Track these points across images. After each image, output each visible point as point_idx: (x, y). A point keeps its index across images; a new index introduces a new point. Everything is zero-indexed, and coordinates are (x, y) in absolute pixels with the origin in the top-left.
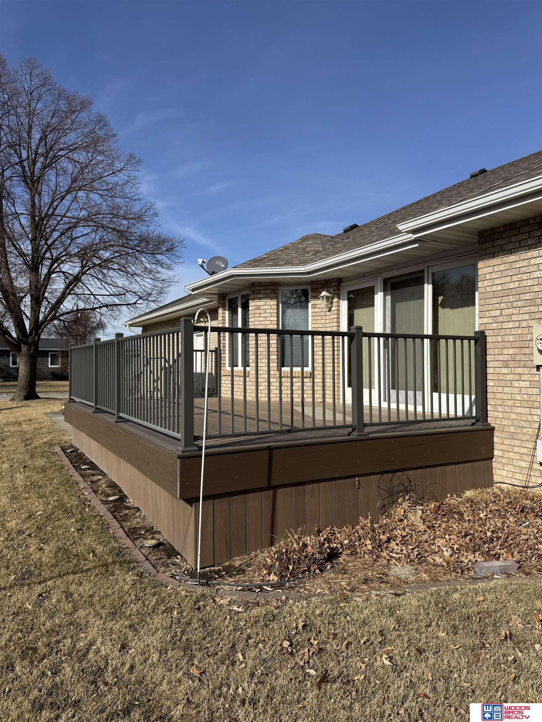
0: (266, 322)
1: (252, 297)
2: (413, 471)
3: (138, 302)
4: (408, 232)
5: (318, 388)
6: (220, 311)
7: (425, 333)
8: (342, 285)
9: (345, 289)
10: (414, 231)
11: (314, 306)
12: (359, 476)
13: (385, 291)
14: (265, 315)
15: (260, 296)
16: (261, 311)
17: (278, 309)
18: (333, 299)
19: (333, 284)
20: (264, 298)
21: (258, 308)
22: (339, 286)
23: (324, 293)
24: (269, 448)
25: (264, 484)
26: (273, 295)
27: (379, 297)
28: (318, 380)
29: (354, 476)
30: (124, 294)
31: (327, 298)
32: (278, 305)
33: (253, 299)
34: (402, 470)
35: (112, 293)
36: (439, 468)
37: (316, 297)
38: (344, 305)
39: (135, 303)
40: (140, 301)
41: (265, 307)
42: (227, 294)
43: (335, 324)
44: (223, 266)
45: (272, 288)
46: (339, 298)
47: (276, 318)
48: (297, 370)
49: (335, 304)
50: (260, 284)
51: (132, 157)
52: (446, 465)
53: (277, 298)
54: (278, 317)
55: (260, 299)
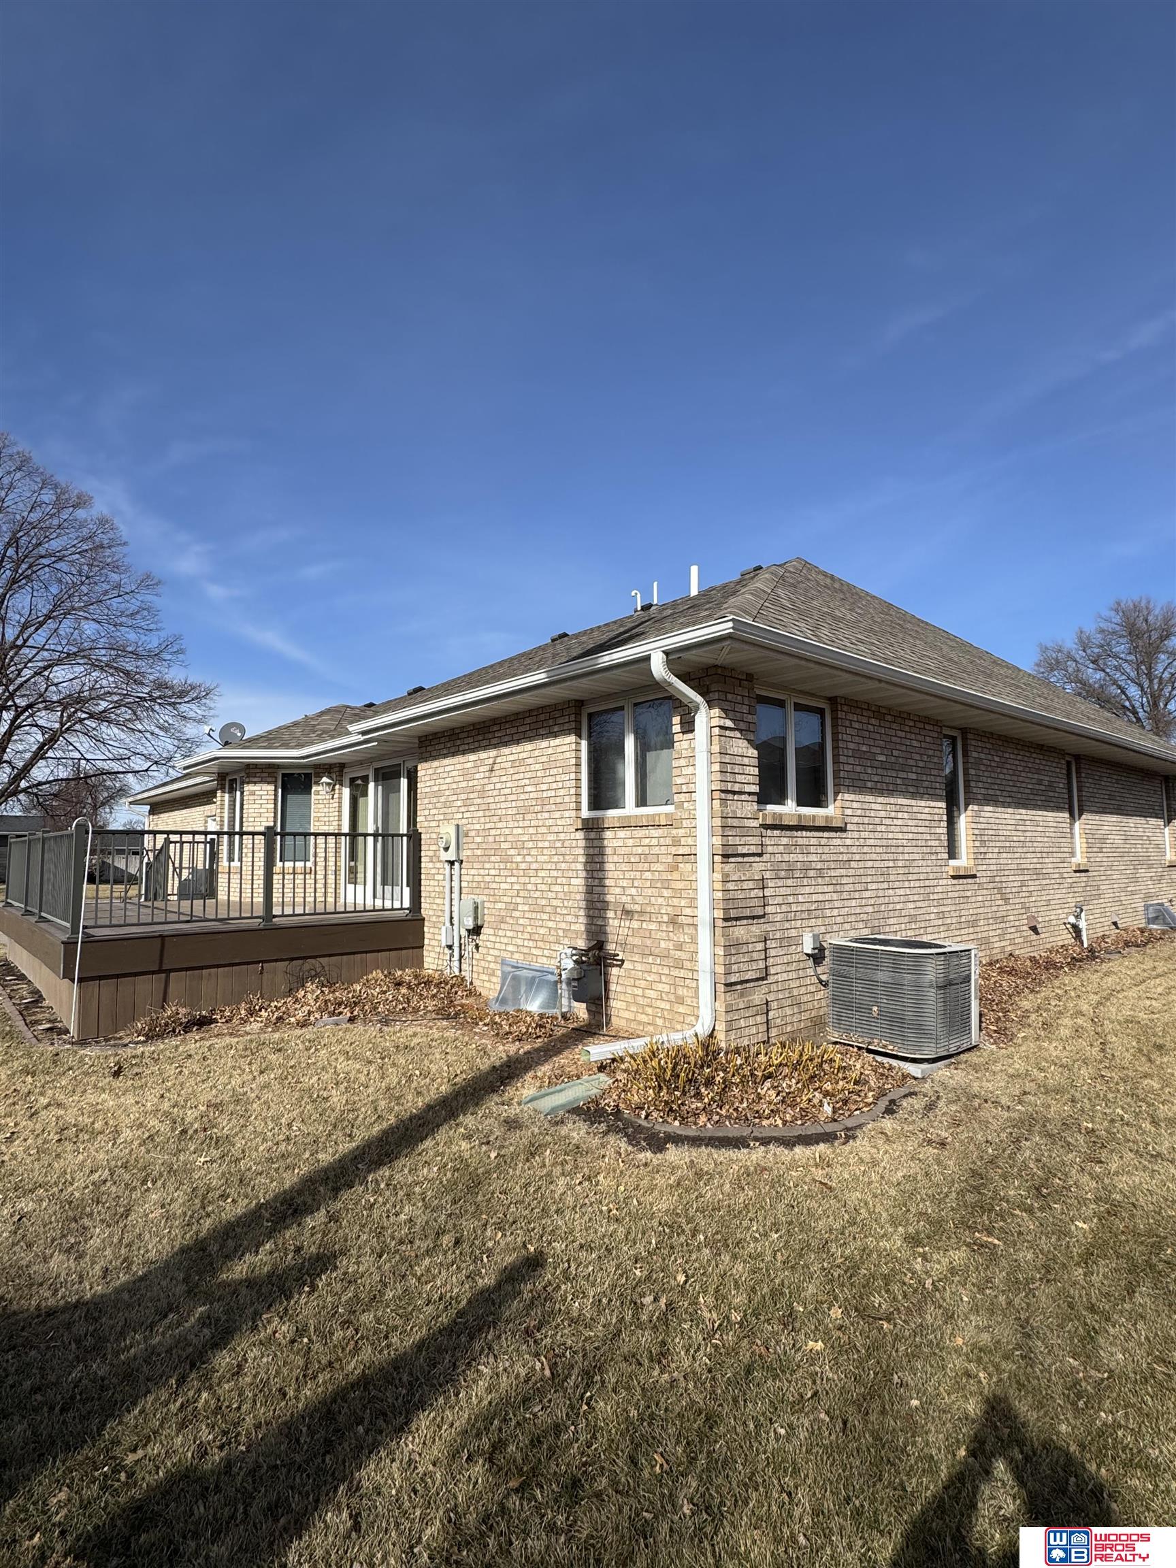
0: (262, 810)
1: (247, 780)
2: (327, 959)
3: (151, 768)
4: (359, 733)
5: (320, 885)
6: (219, 794)
8: (345, 770)
9: (349, 774)
10: (364, 733)
11: (318, 793)
12: (263, 962)
13: (376, 781)
14: (261, 802)
15: (256, 779)
16: (256, 797)
17: (276, 795)
18: (334, 785)
19: (337, 769)
20: (260, 782)
21: (253, 793)
22: (341, 771)
23: (325, 779)
24: (162, 937)
25: (156, 968)
26: (270, 779)
27: (371, 785)
28: (320, 877)
29: (259, 962)
30: (129, 758)
31: (328, 784)
32: (276, 790)
33: (248, 783)
34: (315, 957)
35: (111, 756)
37: (317, 783)
38: (346, 792)
39: (147, 770)
40: (154, 767)
41: (261, 793)
42: (227, 774)
43: (337, 814)
44: (239, 734)
45: (270, 770)
46: (341, 785)
47: (273, 806)
48: (299, 864)
49: (337, 791)
50: (256, 766)
53: (275, 782)
54: (276, 804)
55: (255, 783)
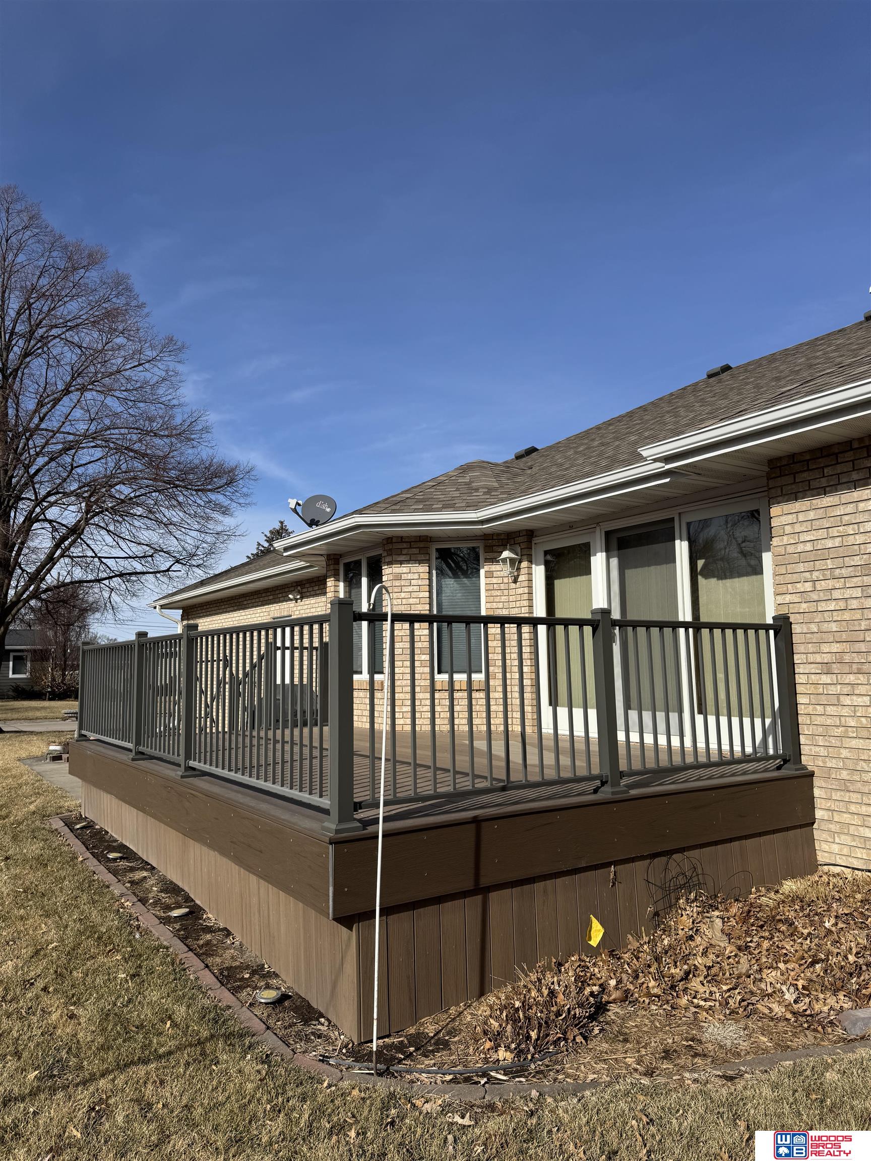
0: (411, 601)
1: (388, 559)
2: (697, 851)
3: (173, 568)
4: (655, 460)
5: (497, 708)
6: (330, 582)
7: (681, 619)
8: (535, 540)
9: (540, 547)
10: (668, 459)
11: (489, 575)
12: (616, 863)
13: (607, 550)
14: (410, 589)
15: (402, 558)
16: (403, 583)
17: (430, 579)
18: (520, 562)
19: (521, 539)
20: (408, 562)
21: (398, 577)
22: (530, 541)
23: (506, 554)
24: (476, 821)
25: (469, 885)
26: (422, 557)
27: (598, 561)
28: (497, 694)
29: (608, 865)
30: (151, 556)
31: (512, 561)
32: (430, 573)
33: (390, 563)
34: (681, 850)
35: (131, 554)
36: (736, 844)
37: (493, 560)
38: (539, 572)
39: (168, 570)
40: (177, 567)
41: (410, 576)
42: (341, 556)
43: (526, 603)
44: (328, 510)
45: (422, 545)
46: (531, 562)
47: (427, 594)
48: (461, 678)
49: (523, 571)
50: (401, 539)
51: (171, 340)
52: (746, 837)
53: (428, 561)
54: (430, 592)
55: (401, 563)
